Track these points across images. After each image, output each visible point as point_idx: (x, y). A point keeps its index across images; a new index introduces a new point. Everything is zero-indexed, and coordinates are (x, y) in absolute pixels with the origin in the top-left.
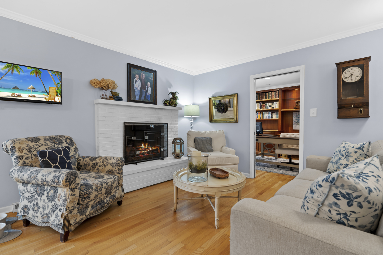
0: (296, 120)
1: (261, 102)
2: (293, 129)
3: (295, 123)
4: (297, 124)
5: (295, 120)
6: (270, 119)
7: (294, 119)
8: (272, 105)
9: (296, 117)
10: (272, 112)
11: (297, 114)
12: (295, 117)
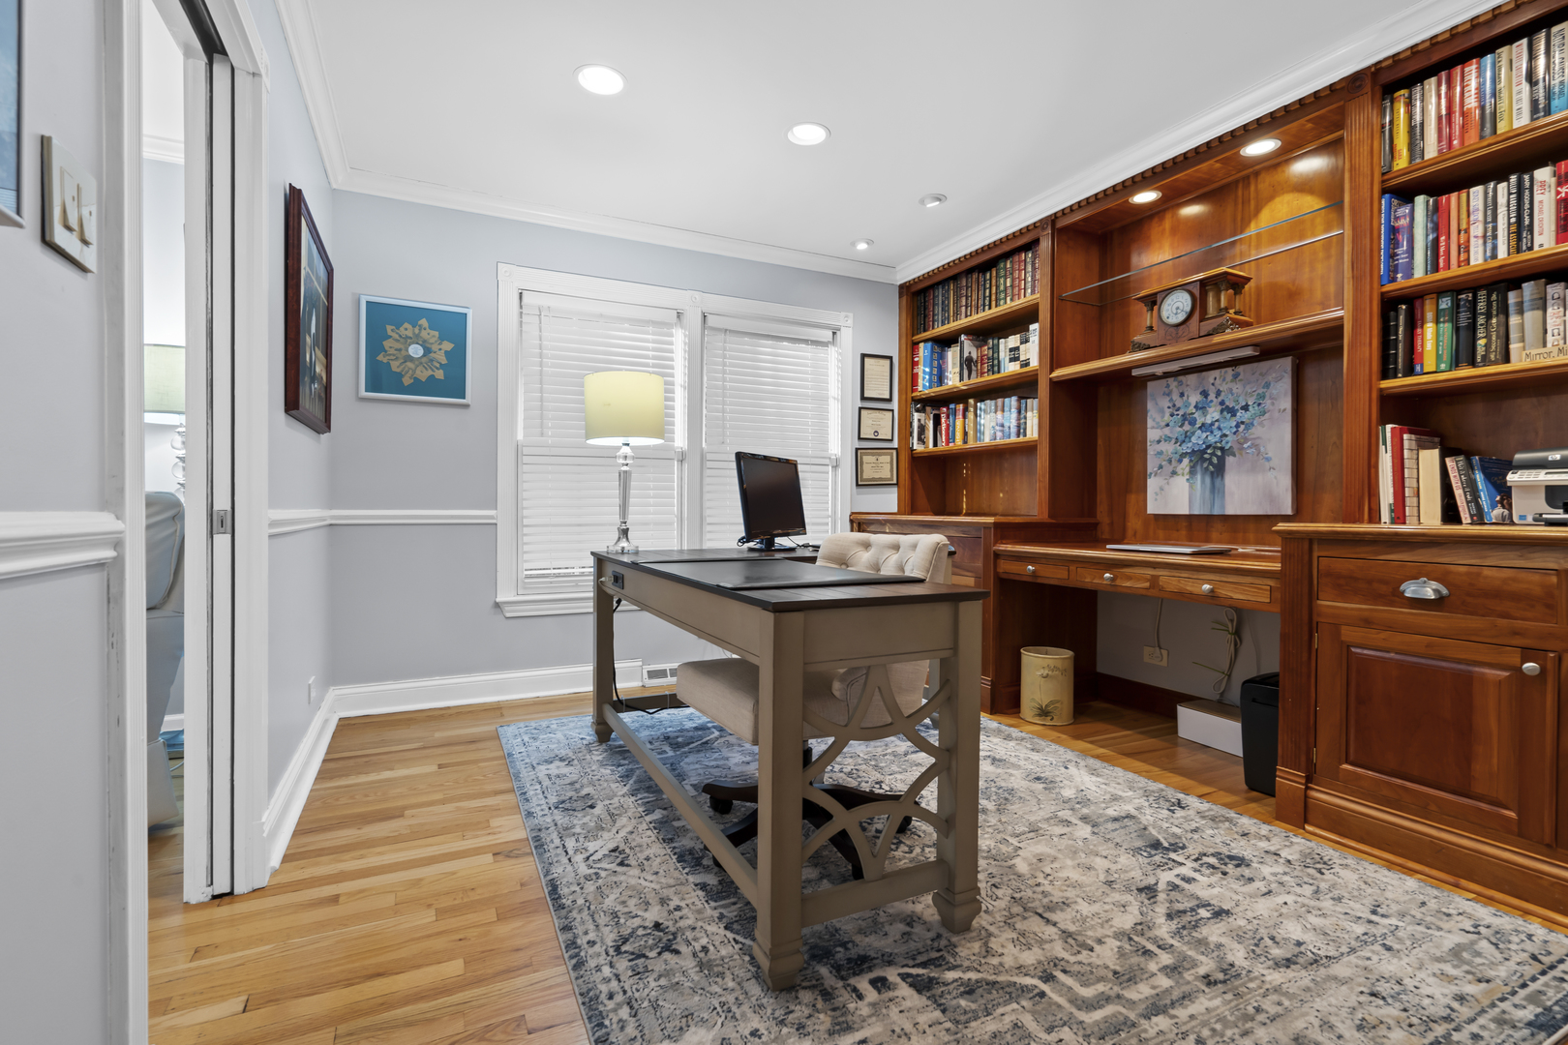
0: (1168, 439)
1: (963, 337)
2: (1151, 510)
3: (1161, 467)
4: (1174, 473)
5: (1159, 442)
6: (1013, 439)
7: (1152, 434)
8: (1022, 347)
9: (1167, 417)
10: (1020, 398)
11: (1175, 396)
12: (1158, 419)
